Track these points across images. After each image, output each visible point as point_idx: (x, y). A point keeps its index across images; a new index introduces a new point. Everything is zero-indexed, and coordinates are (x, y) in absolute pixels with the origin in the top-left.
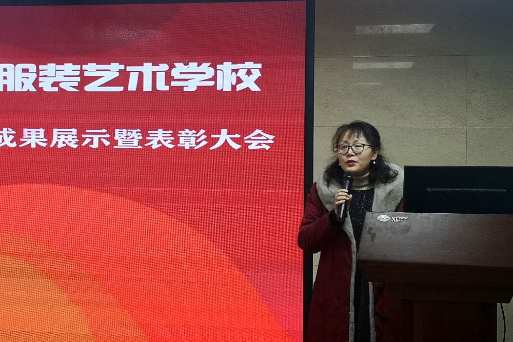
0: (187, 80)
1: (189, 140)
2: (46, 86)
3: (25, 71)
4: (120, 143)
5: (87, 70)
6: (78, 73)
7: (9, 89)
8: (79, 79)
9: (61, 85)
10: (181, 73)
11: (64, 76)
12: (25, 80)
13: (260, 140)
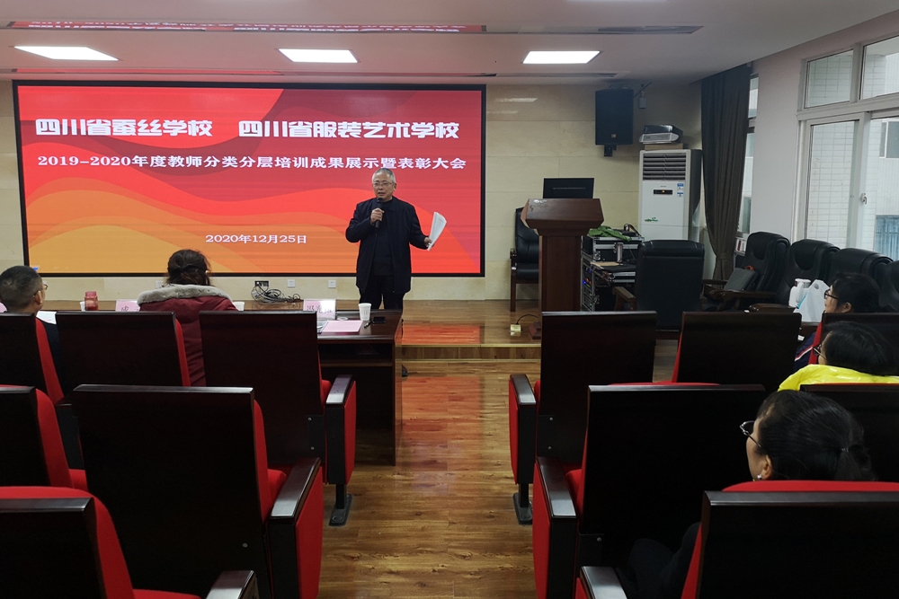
0: (420, 132)
1: (421, 163)
2: (342, 134)
3: (330, 126)
5: (365, 126)
6: (360, 127)
7: (322, 136)
8: (360, 131)
9: (351, 134)
10: (416, 128)
11: (352, 129)
12: (330, 131)
13: (458, 164)
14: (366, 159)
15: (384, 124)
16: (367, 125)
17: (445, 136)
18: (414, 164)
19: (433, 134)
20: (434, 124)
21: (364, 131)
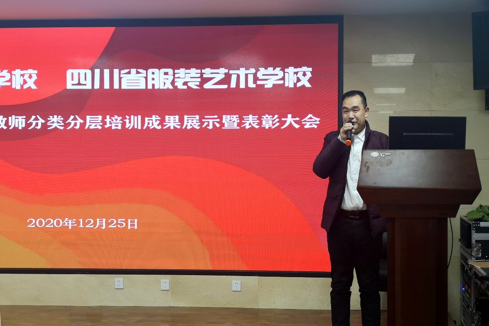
0: (266, 80)
1: (269, 122)
2: (180, 85)
3: (166, 74)
4: (226, 125)
5: (205, 73)
6: (199, 75)
7: (156, 87)
8: (199, 80)
9: (189, 84)
10: (263, 75)
11: (191, 78)
12: (166, 81)
13: (311, 122)
14: (206, 117)
15: (226, 71)
16: (207, 73)
17: (295, 84)
18: (260, 124)
19: (282, 82)
20: (283, 70)
21: (204, 80)
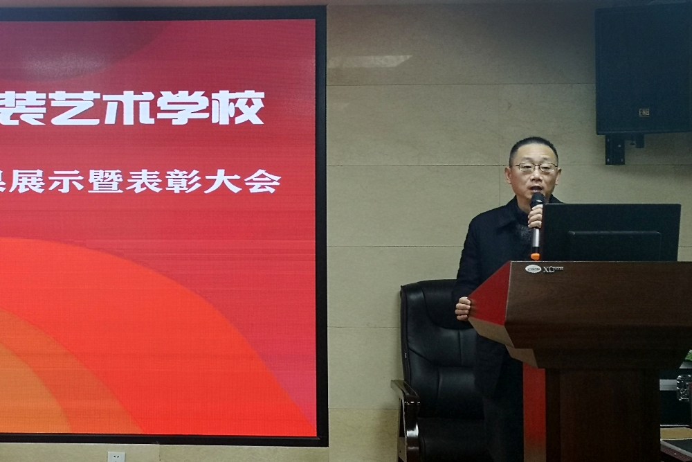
1: (180, 181)
2: (4, 118)
4: (96, 187)
5: (54, 100)
6: (43, 103)
8: (44, 110)
9: (22, 117)
10: (169, 103)
11: (27, 107)
13: (263, 182)
14: (56, 172)
15: (98, 96)
17: (232, 120)
18: (164, 184)
19: (206, 115)
20: (208, 95)
21: (52, 111)
